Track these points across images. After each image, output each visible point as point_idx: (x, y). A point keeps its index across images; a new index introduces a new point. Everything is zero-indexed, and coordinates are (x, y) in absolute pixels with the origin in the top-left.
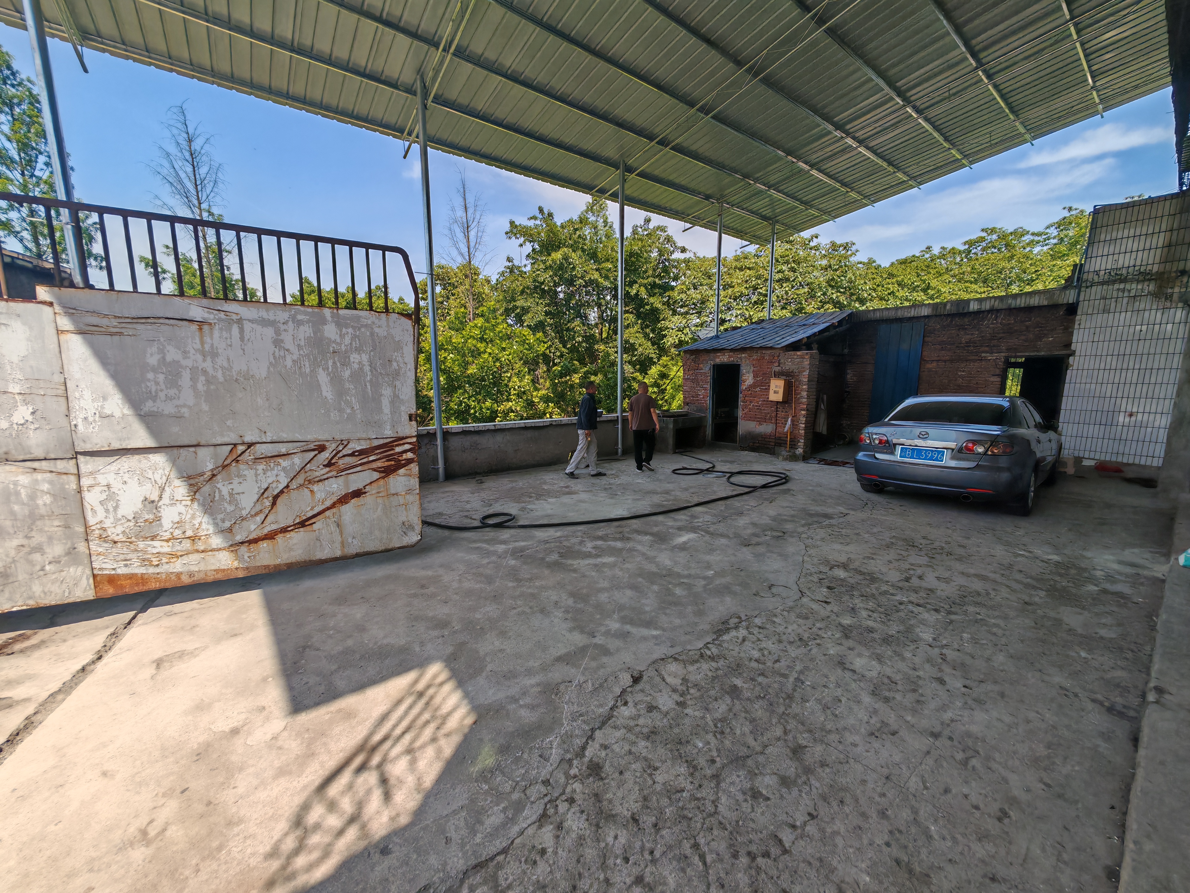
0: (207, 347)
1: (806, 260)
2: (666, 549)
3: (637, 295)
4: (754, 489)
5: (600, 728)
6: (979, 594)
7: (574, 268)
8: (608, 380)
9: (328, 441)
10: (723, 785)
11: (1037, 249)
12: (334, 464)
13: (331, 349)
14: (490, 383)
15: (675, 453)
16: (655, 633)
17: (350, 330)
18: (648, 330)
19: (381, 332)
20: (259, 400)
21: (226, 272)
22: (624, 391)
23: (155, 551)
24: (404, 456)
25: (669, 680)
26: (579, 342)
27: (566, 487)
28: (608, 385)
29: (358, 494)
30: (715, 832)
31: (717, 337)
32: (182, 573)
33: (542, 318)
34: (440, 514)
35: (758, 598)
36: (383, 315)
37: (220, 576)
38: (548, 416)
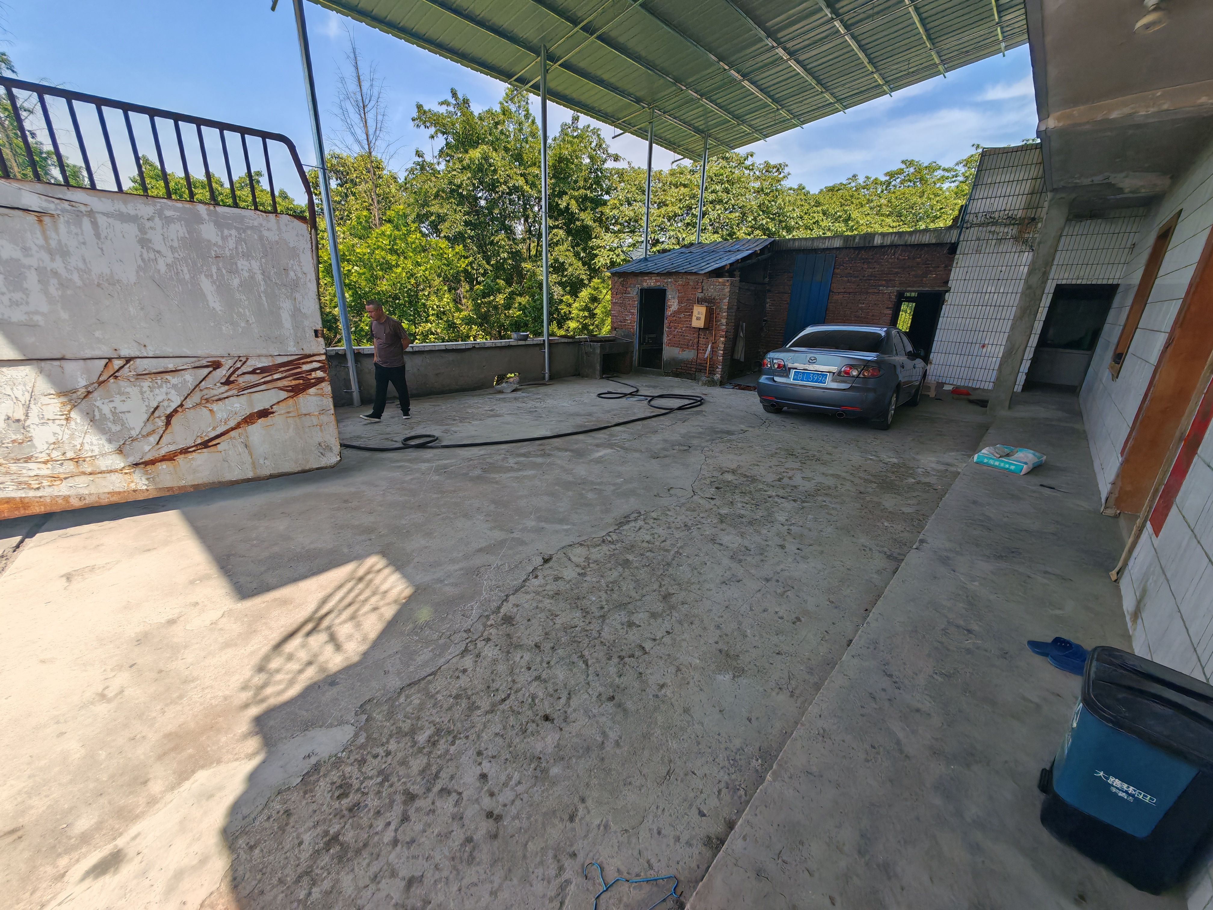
0: (53, 244)
1: (739, 180)
2: (583, 463)
3: (567, 208)
4: (671, 410)
5: (513, 594)
6: (829, 488)
7: (495, 171)
8: (535, 302)
9: (223, 357)
10: (607, 621)
11: (946, 186)
12: (233, 382)
13: (213, 253)
14: (405, 301)
15: (602, 378)
16: (566, 527)
17: (234, 232)
18: (579, 249)
19: (272, 236)
20: (131, 309)
21: (30, 139)
22: (550, 314)
23: (32, 473)
24: (314, 375)
25: (574, 559)
26: (505, 259)
27: (491, 411)
28: (534, 307)
29: (264, 413)
30: (597, 647)
31: (646, 259)
32: (69, 496)
33: (461, 228)
34: (359, 437)
35: (658, 498)
36: (272, 216)
37: (115, 499)
38: (472, 338)
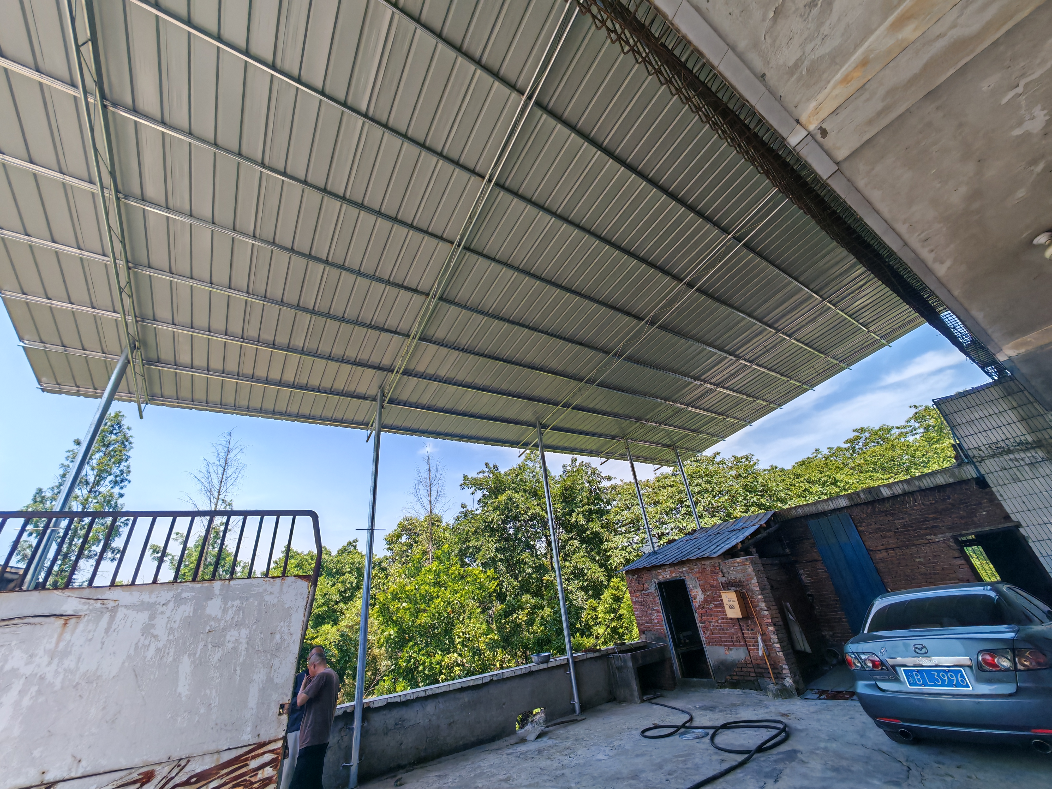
0: (61, 646)
3: (576, 522)
4: (749, 755)
7: (517, 506)
9: (160, 764)
11: (911, 438)
13: (207, 628)
15: (643, 701)
17: (237, 602)
18: (593, 553)
19: (271, 600)
24: (260, 775)
26: (530, 574)
31: (654, 553)
33: (493, 554)
36: (280, 581)
